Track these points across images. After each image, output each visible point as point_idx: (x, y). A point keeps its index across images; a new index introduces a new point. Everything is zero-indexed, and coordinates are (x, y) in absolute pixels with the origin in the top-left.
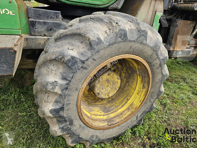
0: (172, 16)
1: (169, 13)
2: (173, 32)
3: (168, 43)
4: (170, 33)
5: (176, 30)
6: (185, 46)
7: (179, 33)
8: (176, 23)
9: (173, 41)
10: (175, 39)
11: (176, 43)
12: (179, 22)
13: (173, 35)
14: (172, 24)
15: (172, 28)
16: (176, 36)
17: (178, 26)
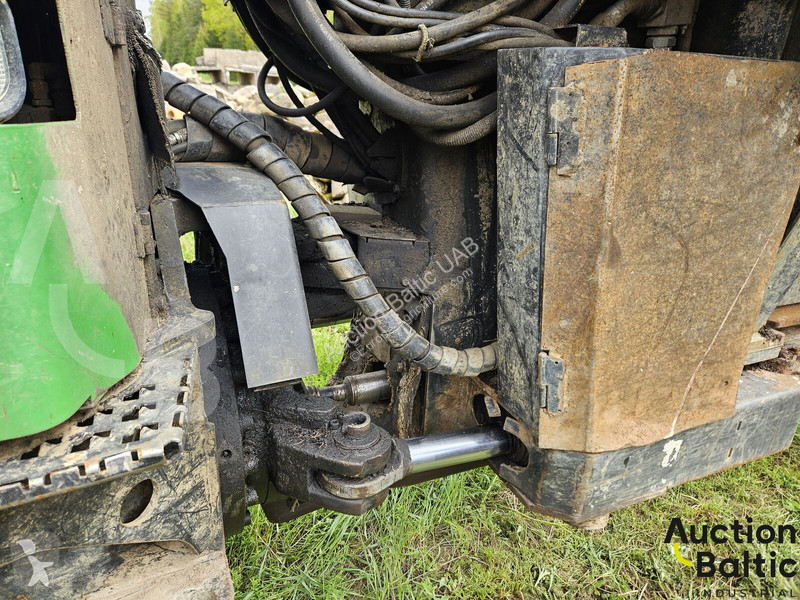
2: (528, 232)
3: (508, 350)
4: (507, 233)
5: (565, 206)
6: (729, 377)
7: (606, 244)
8: (542, 101)
9: (551, 348)
10: (565, 318)
11: (587, 364)
12: (581, 85)
13: (538, 273)
14: (502, 119)
15: (512, 173)
16: (579, 283)
17: (575, 150)
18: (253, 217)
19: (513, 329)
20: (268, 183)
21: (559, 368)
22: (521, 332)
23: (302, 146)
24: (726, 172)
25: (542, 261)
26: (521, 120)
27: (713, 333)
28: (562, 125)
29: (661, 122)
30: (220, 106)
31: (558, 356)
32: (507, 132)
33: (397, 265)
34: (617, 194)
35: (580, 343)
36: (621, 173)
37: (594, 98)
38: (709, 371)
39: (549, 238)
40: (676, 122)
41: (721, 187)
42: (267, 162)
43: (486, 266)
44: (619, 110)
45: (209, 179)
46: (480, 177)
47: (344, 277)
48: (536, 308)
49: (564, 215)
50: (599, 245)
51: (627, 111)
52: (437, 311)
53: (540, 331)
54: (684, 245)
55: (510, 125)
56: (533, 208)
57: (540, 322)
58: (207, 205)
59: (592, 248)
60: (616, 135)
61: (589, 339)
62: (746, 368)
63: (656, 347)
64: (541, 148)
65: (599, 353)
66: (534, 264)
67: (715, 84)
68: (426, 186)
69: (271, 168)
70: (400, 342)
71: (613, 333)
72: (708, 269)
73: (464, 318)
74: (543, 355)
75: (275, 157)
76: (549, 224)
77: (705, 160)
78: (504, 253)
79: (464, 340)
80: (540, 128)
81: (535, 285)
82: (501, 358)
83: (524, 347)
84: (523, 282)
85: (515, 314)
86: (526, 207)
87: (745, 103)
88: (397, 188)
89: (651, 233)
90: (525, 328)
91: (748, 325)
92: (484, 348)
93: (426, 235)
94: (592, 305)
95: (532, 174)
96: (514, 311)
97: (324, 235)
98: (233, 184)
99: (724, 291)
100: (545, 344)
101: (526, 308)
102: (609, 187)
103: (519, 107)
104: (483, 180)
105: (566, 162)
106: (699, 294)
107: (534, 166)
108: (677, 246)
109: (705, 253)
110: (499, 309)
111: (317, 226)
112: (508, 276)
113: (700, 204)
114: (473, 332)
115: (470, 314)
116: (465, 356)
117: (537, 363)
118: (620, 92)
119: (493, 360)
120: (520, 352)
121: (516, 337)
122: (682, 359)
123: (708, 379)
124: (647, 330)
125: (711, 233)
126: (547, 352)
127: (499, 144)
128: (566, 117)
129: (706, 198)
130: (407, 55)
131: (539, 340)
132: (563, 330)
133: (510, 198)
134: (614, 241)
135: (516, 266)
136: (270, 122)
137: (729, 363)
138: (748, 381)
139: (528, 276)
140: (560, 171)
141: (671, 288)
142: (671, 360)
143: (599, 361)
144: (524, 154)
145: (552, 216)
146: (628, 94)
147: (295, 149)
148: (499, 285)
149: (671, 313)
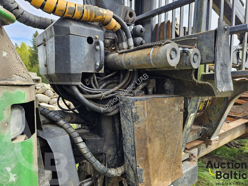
0: (117, 88)
1: (109, 82)
2: (130, 136)
3: (128, 167)
4: (125, 136)
5: (138, 130)
6: (179, 165)
7: (148, 138)
8: (130, 108)
9: (139, 165)
10: (142, 157)
11: (148, 168)
12: (138, 105)
13: (134, 146)
14: (121, 110)
15: (125, 122)
16: (144, 148)
17: (138, 118)
18: (61, 140)
19: (129, 161)
20: (63, 130)
21: (142, 170)
22: (131, 162)
23: (69, 117)
24: (168, 119)
25: (134, 143)
26: (126, 111)
27: (174, 155)
28: (135, 113)
29: (154, 111)
30: (49, 111)
31: (141, 167)
32: (122, 113)
33: (96, 146)
34: (148, 127)
35: (146, 163)
36: (149, 122)
37: (141, 108)
38: (175, 165)
39: (135, 138)
40: (157, 111)
41: (168, 122)
42: (62, 124)
43: (119, 143)
44: (146, 110)
45: (47, 131)
46: (115, 121)
47: (84, 153)
48: (134, 155)
49: (138, 132)
50: (147, 139)
51: (147, 110)
52: (107, 158)
53: (136, 161)
54: (164, 136)
55: (123, 112)
56: (131, 131)
57: (136, 158)
58: (48, 139)
59: (145, 140)
60: (146, 115)
61: (148, 161)
62: (183, 161)
63: (162, 161)
64: (131, 118)
65: (150, 165)
66: (133, 144)
67: (163, 103)
68: (103, 124)
69: (63, 126)
70: (100, 170)
71: (153, 159)
72: (170, 140)
73: (114, 158)
74: (138, 167)
75: (65, 123)
76: (135, 134)
77: (164, 117)
78: (125, 141)
79: (115, 165)
80: (130, 113)
81: (133, 149)
82: (126, 169)
83: (132, 166)
84: (130, 148)
85: (129, 157)
86: (129, 130)
87: (169, 105)
88: (94, 125)
89: (156, 134)
90: (132, 161)
91: (180, 152)
92: (121, 167)
93: (103, 137)
94: (147, 153)
95: (130, 123)
96: (129, 156)
97: (78, 142)
98: (53, 131)
99: (174, 144)
100: (138, 164)
101: (132, 155)
102: (146, 126)
103: (125, 109)
104: (116, 122)
105: (137, 121)
106: (169, 146)
107: (130, 121)
108: (162, 136)
109: (168, 137)
110: (125, 155)
111: (76, 140)
112: (126, 147)
113: (165, 126)
114: (117, 162)
115: (116, 157)
116: (117, 170)
117: (136, 170)
118: (146, 107)
119: (124, 170)
120: (131, 167)
121: (130, 163)
122: (169, 163)
123: (175, 167)
124: (160, 157)
125: (169, 132)
126: (138, 166)
127: (121, 116)
128: (135, 112)
129: (166, 125)
130: (99, 98)
131: (136, 163)
132: (141, 160)
133: (125, 128)
134: (149, 137)
135: (128, 144)
136: (61, 112)
137: (179, 162)
138: (184, 165)
139: (131, 147)
140: (136, 123)
141: (163, 146)
142: (166, 164)
143: (151, 167)
144: (128, 119)
145: (135, 132)
146: (147, 107)
147: (67, 118)
148: (124, 149)
149: (164, 152)
